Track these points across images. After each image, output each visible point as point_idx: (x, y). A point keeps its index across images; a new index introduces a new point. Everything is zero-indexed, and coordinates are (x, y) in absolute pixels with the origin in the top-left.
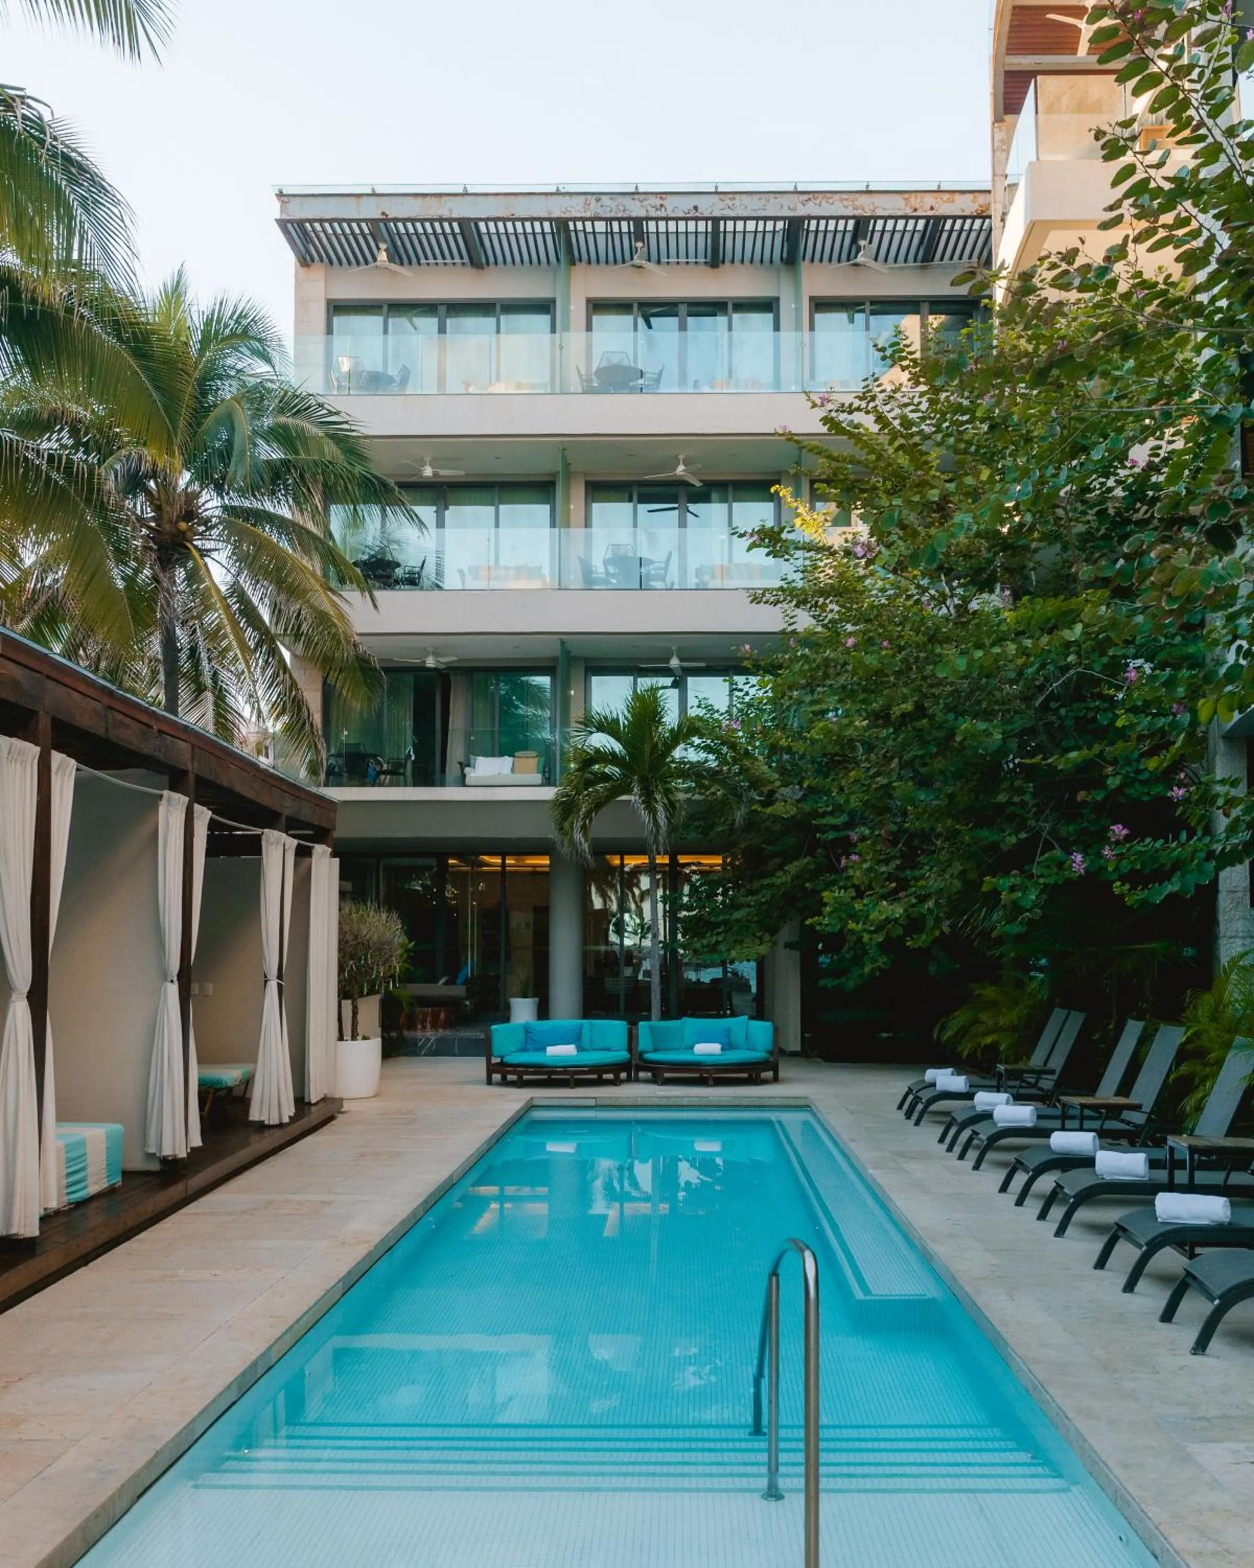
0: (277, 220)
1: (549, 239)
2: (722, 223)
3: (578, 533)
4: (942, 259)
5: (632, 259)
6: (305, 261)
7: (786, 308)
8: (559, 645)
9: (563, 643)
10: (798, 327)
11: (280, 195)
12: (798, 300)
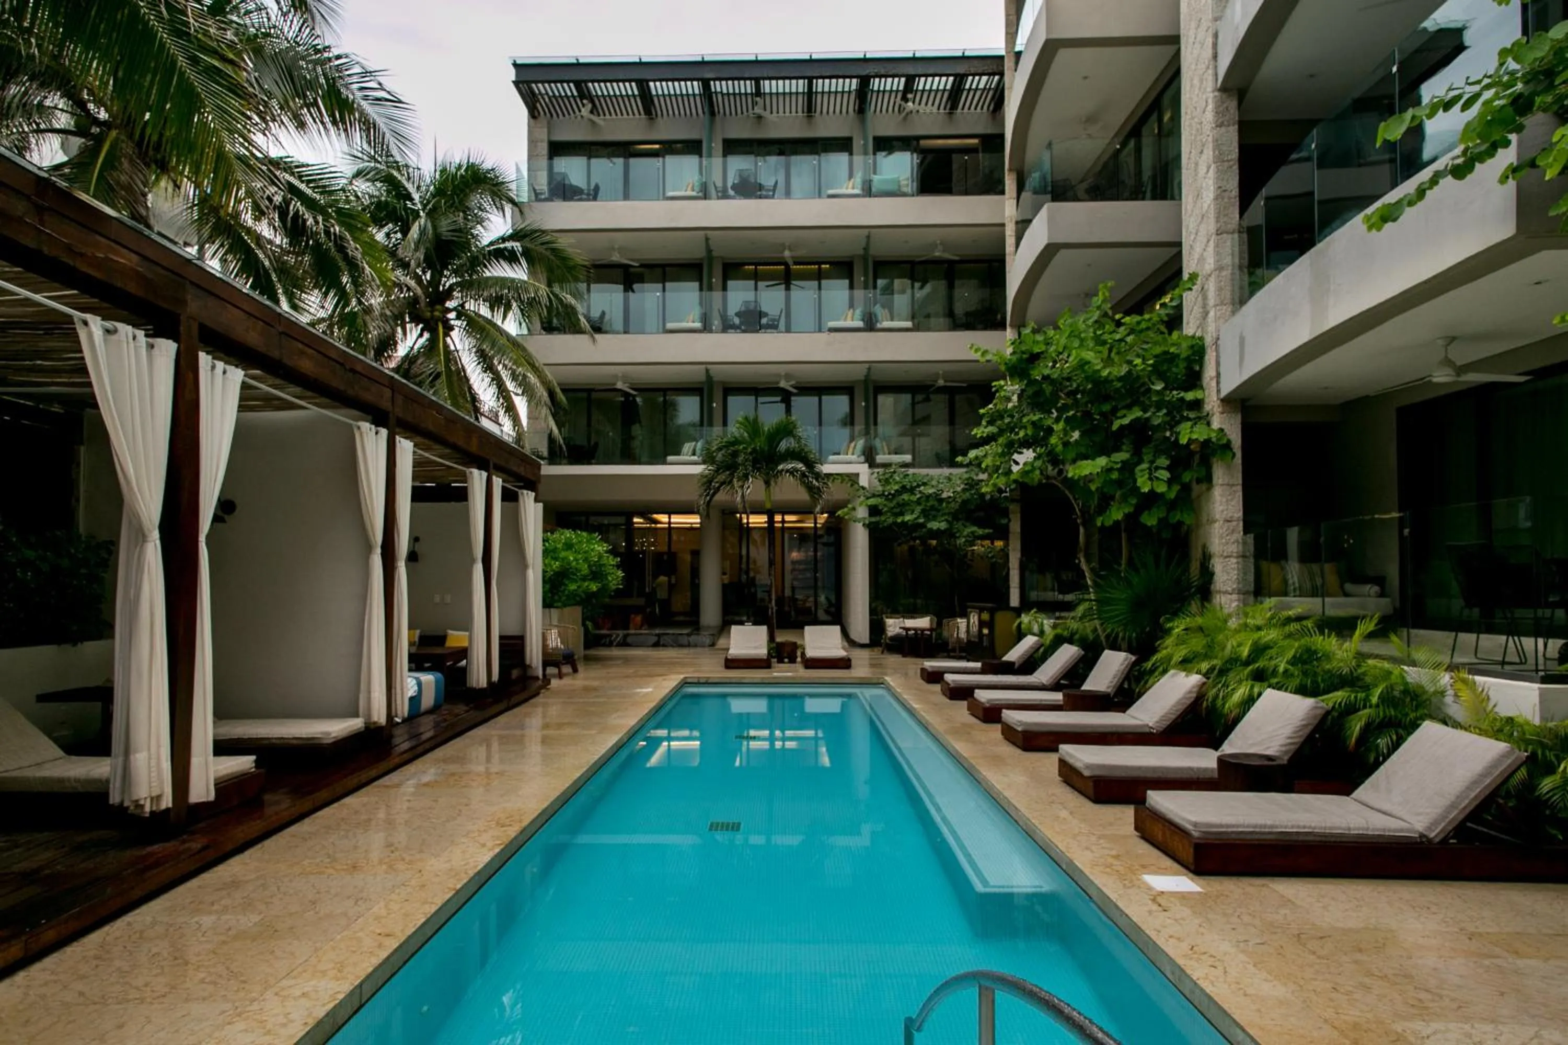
0: (513, 82)
1: (698, 98)
2: (815, 81)
3: (717, 295)
4: (963, 108)
5: (753, 109)
6: (533, 113)
7: (857, 144)
8: (704, 371)
9: (707, 370)
10: (866, 153)
11: (515, 65)
12: (865, 138)
